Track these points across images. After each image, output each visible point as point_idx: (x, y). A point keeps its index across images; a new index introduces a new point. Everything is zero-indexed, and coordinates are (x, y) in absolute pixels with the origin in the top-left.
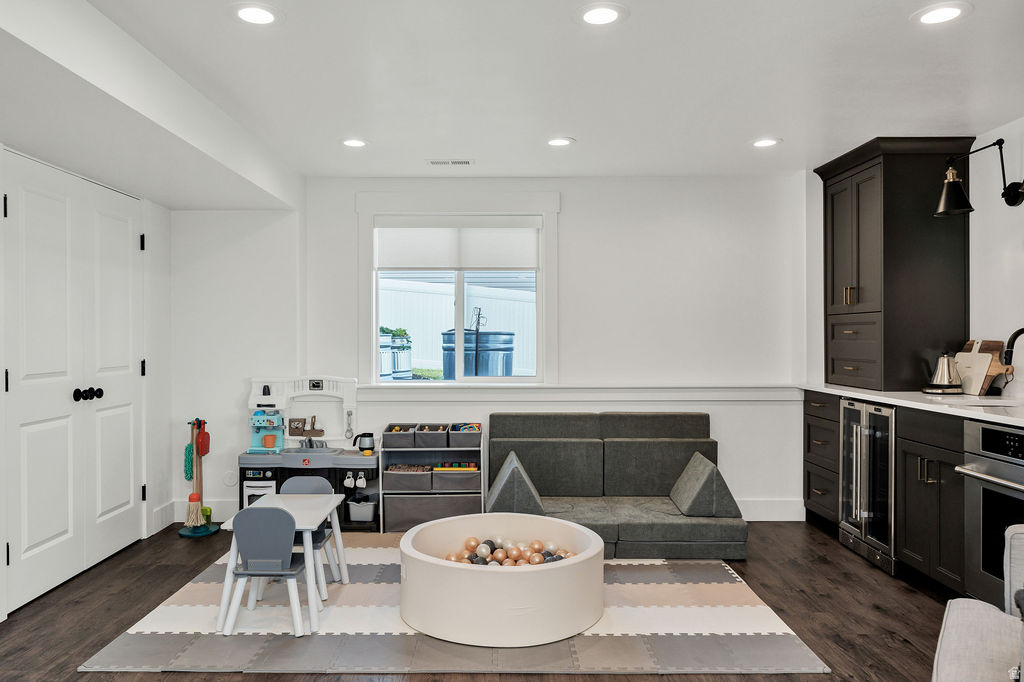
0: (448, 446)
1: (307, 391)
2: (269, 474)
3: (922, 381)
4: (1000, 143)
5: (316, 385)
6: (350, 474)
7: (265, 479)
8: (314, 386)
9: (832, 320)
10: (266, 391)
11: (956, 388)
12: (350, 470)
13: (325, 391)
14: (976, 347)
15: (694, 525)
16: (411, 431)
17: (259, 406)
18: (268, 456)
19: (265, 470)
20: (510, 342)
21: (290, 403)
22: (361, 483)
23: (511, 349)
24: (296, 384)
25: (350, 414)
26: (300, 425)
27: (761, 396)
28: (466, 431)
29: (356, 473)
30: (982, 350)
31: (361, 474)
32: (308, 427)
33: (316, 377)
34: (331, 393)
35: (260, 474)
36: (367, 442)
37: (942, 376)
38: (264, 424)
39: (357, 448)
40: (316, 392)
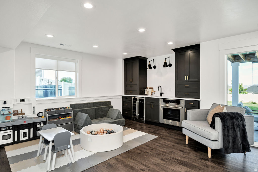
0: (64, 113)
1: (20, 102)
2: (11, 128)
3: (143, 93)
4: (154, 60)
5: (23, 100)
6: (38, 123)
7: (9, 129)
8: (22, 100)
9: (126, 84)
10: (5, 103)
11: (147, 94)
12: (38, 122)
13: (26, 101)
14: (149, 88)
15: (118, 121)
16: (55, 110)
17: (3, 108)
18: (10, 123)
19: (9, 127)
20: (61, 88)
21: (14, 106)
22: (42, 125)
23: (61, 90)
24: (16, 100)
25: (34, 107)
26: (17, 112)
27: (116, 97)
28: (68, 109)
29: (40, 123)
30: (150, 89)
31: (42, 123)
32: (20, 113)
33: (23, 98)
34: (28, 102)
35: (7, 128)
36: (41, 114)
37: (146, 93)
38: (7, 113)
39: (38, 116)
40: (23, 102)
